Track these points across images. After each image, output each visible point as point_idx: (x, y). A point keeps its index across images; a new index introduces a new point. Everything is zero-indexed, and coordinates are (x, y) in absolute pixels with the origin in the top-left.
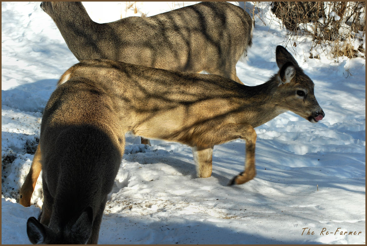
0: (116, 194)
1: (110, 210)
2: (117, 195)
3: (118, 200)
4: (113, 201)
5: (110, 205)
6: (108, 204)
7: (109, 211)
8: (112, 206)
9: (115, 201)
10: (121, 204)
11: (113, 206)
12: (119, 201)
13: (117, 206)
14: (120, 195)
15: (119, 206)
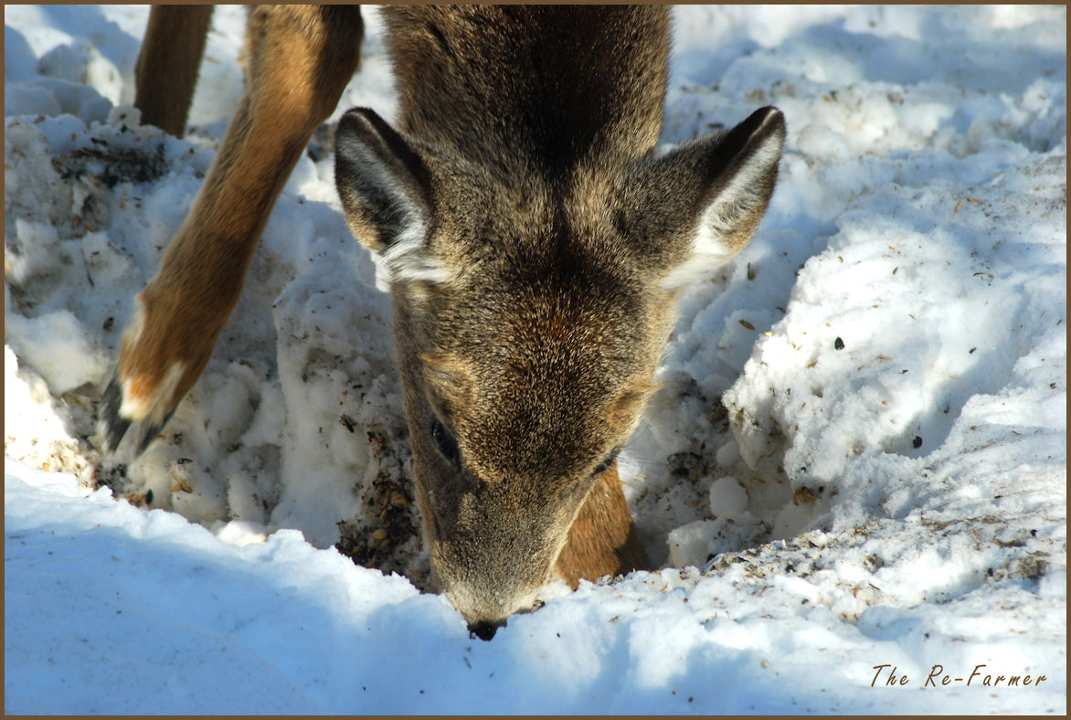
0: (921, 462)
1: (875, 580)
2: (933, 468)
3: (940, 509)
4: (901, 515)
5: (872, 546)
6: (860, 538)
7: (864, 595)
8: (887, 555)
9: (913, 518)
10: (960, 542)
11: (899, 556)
12: (946, 515)
13: (930, 554)
14: (949, 469)
15: (945, 554)
